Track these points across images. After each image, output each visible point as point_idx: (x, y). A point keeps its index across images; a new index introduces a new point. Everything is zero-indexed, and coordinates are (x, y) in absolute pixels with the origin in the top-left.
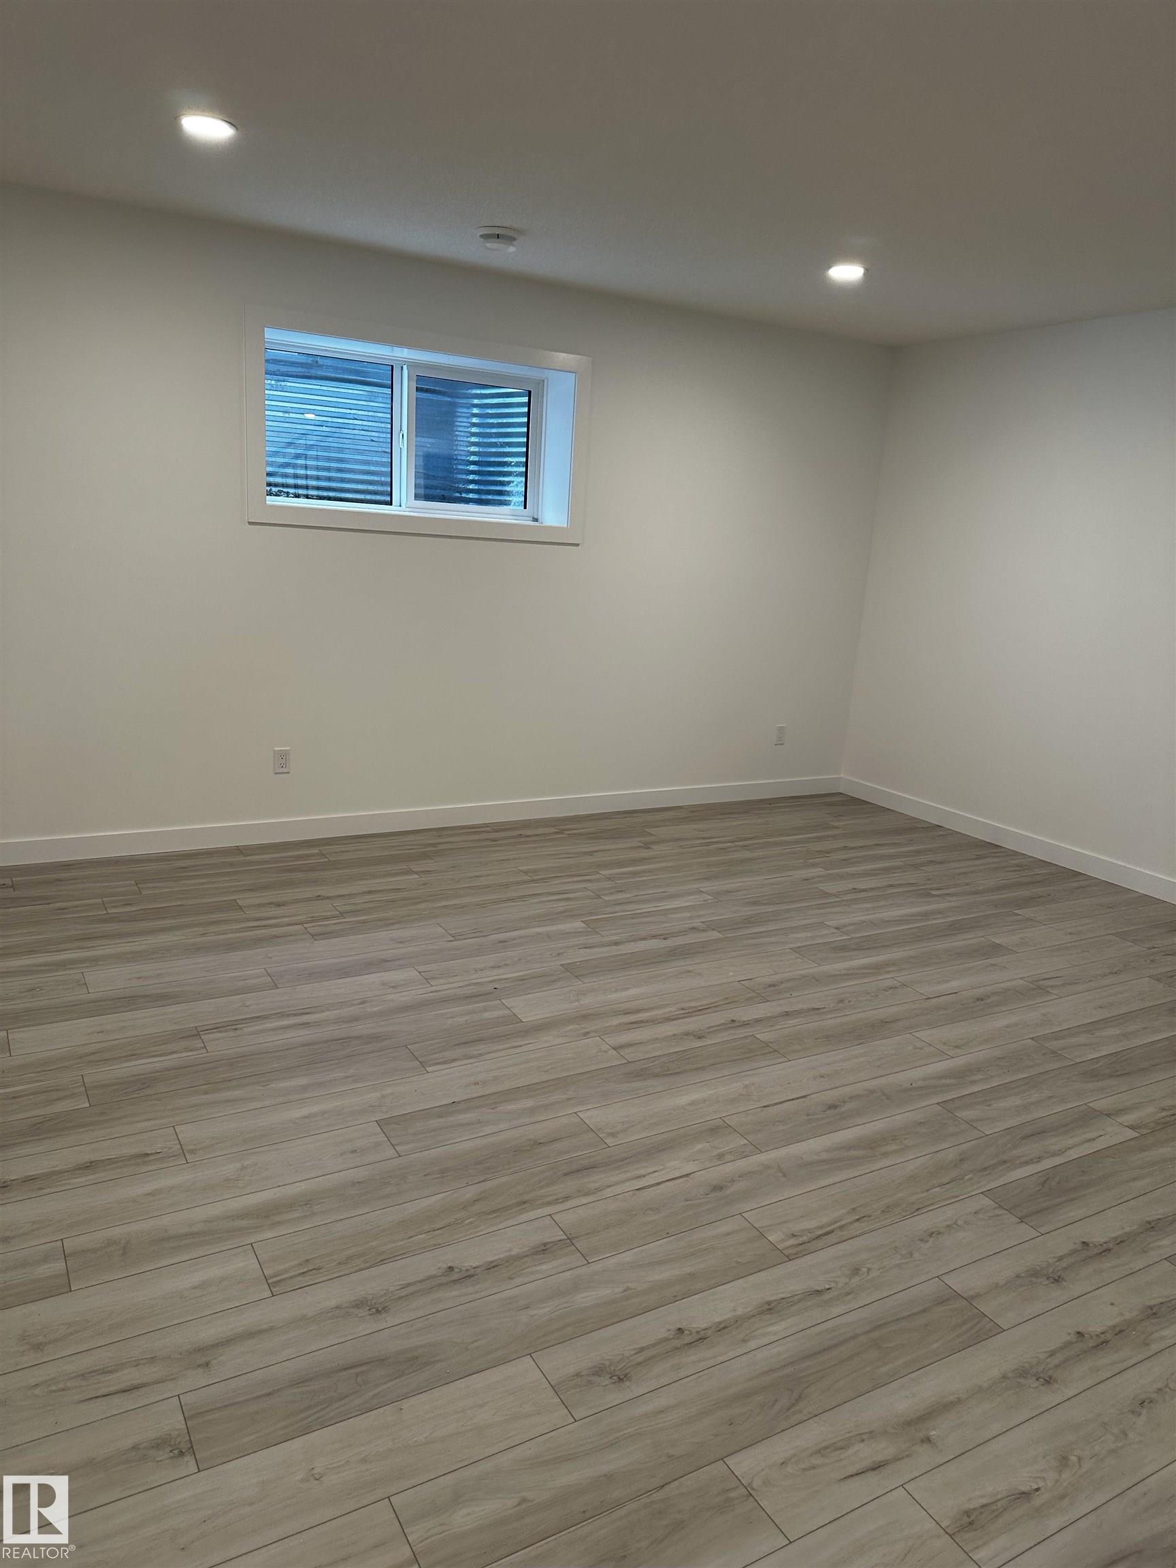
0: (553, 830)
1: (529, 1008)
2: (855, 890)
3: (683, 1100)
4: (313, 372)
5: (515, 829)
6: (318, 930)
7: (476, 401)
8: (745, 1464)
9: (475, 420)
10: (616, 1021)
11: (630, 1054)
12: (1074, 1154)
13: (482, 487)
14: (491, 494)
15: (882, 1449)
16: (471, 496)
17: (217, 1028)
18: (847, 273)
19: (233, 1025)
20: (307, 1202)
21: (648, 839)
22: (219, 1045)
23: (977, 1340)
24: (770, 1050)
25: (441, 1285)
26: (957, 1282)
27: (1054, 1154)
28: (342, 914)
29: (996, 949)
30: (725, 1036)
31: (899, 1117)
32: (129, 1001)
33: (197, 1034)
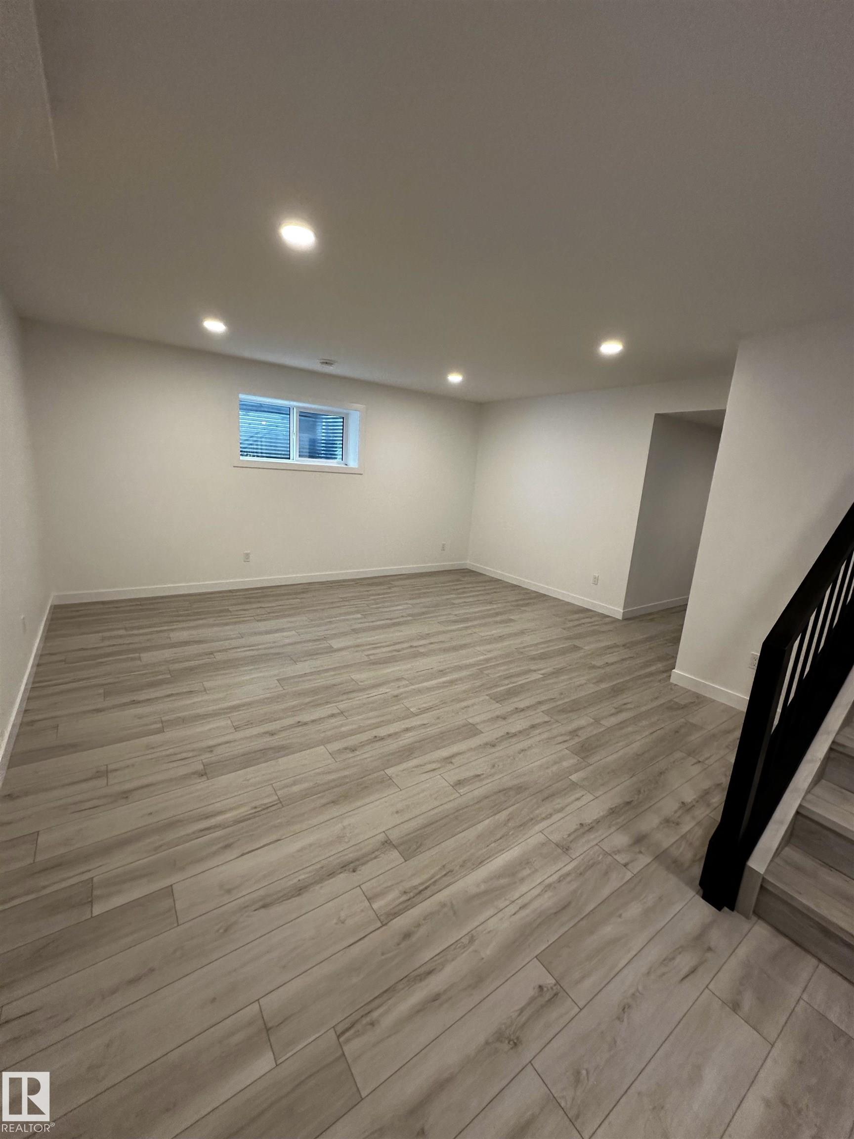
0: (353, 583)
1: (336, 644)
2: (465, 602)
3: (389, 670)
4: (259, 409)
5: (339, 582)
6: (259, 619)
7: (324, 420)
8: (389, 771)
9: (324, 427)
10: (368, 647)
11: (372, 657)
12: (520, 683)
13: (327, 452)
14: (330, 455)
15: (434, 766)
16: (323, 455)
17: (219, 651)
18: (455, 378)
19: (226, 650)
20: (249, 704)
21: (389, 586)
22: (219, 657)
23: (475, 735)
24: (423, 655)
25: (296, 727)
26: (470, 721)
27: (514, 683)
28: (269, 613)
29: (511, 620)
30: (409, 650)
31: (464, 673)
32: (186, 643)
33: (212, 653)
